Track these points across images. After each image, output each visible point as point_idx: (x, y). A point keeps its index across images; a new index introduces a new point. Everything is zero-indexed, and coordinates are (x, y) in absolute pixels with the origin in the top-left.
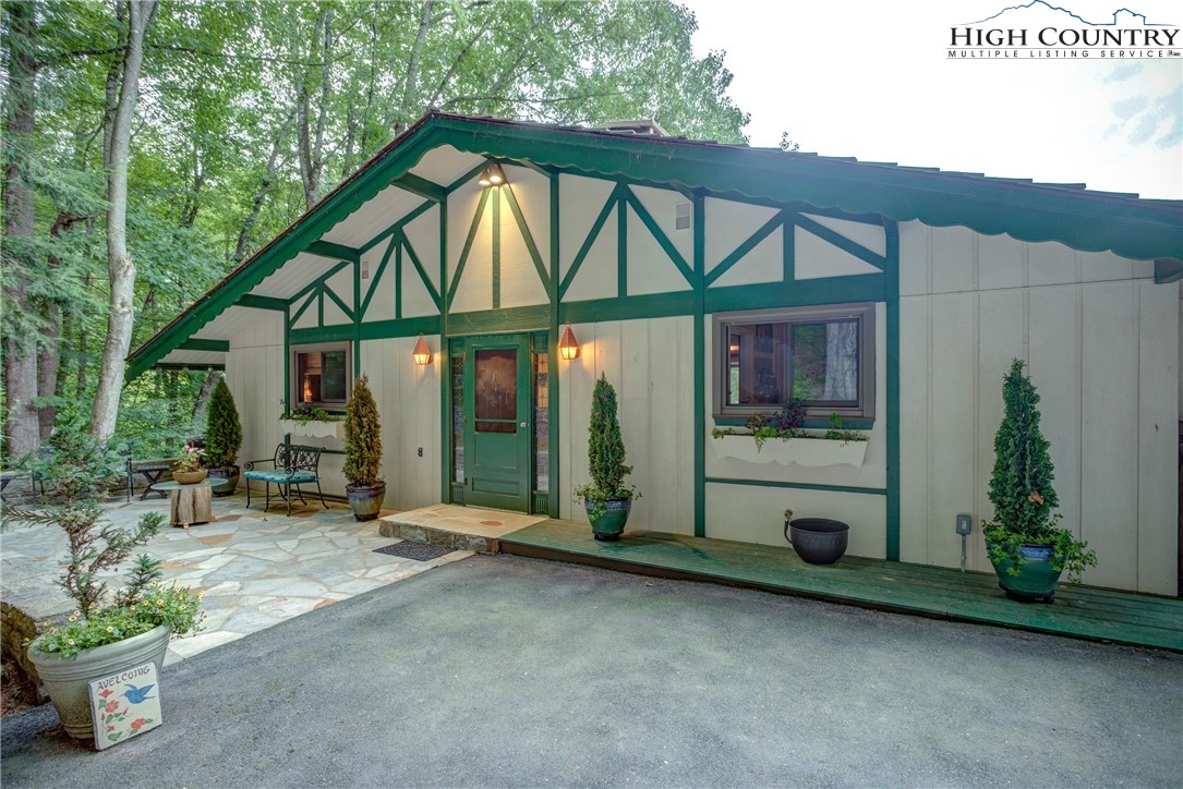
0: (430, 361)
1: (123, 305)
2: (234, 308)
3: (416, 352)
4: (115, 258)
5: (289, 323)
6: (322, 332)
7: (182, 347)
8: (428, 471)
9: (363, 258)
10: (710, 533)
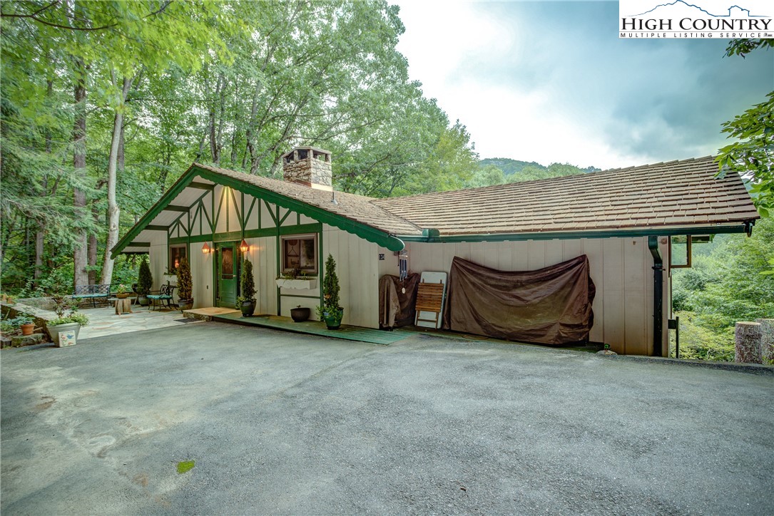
0: (210, 252)
1: (114, 227)
2: (144, 230)
3: (203, 248)
4: (111, 206)
5: (169, 235)
6: (179, 239)
7: (129, 245)
8: (209, 294)
9: (191, 210)
10: (282, 314)
